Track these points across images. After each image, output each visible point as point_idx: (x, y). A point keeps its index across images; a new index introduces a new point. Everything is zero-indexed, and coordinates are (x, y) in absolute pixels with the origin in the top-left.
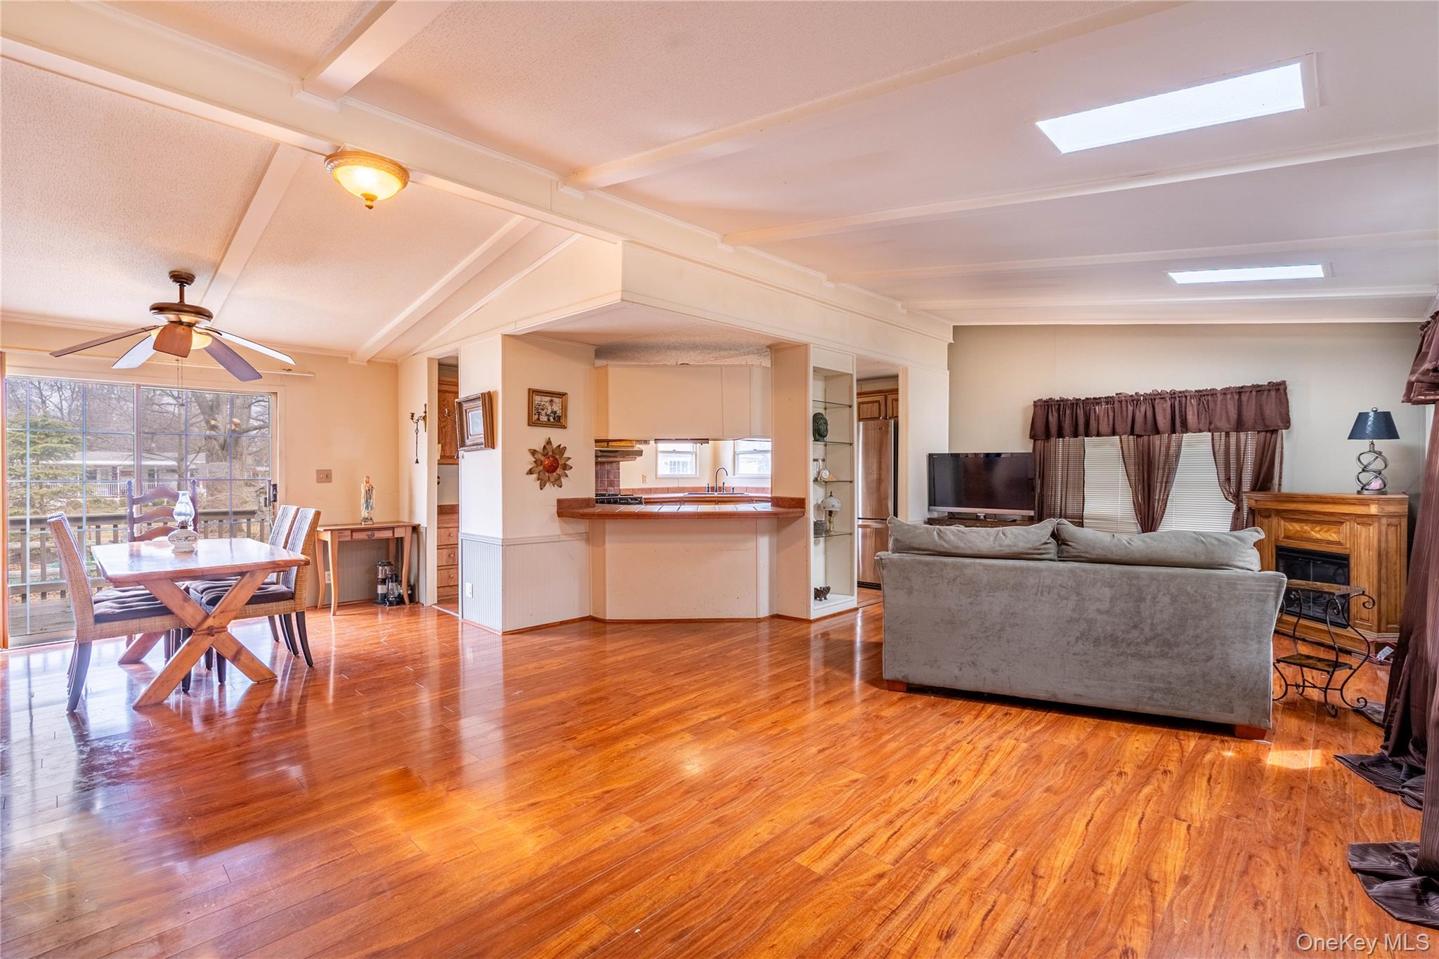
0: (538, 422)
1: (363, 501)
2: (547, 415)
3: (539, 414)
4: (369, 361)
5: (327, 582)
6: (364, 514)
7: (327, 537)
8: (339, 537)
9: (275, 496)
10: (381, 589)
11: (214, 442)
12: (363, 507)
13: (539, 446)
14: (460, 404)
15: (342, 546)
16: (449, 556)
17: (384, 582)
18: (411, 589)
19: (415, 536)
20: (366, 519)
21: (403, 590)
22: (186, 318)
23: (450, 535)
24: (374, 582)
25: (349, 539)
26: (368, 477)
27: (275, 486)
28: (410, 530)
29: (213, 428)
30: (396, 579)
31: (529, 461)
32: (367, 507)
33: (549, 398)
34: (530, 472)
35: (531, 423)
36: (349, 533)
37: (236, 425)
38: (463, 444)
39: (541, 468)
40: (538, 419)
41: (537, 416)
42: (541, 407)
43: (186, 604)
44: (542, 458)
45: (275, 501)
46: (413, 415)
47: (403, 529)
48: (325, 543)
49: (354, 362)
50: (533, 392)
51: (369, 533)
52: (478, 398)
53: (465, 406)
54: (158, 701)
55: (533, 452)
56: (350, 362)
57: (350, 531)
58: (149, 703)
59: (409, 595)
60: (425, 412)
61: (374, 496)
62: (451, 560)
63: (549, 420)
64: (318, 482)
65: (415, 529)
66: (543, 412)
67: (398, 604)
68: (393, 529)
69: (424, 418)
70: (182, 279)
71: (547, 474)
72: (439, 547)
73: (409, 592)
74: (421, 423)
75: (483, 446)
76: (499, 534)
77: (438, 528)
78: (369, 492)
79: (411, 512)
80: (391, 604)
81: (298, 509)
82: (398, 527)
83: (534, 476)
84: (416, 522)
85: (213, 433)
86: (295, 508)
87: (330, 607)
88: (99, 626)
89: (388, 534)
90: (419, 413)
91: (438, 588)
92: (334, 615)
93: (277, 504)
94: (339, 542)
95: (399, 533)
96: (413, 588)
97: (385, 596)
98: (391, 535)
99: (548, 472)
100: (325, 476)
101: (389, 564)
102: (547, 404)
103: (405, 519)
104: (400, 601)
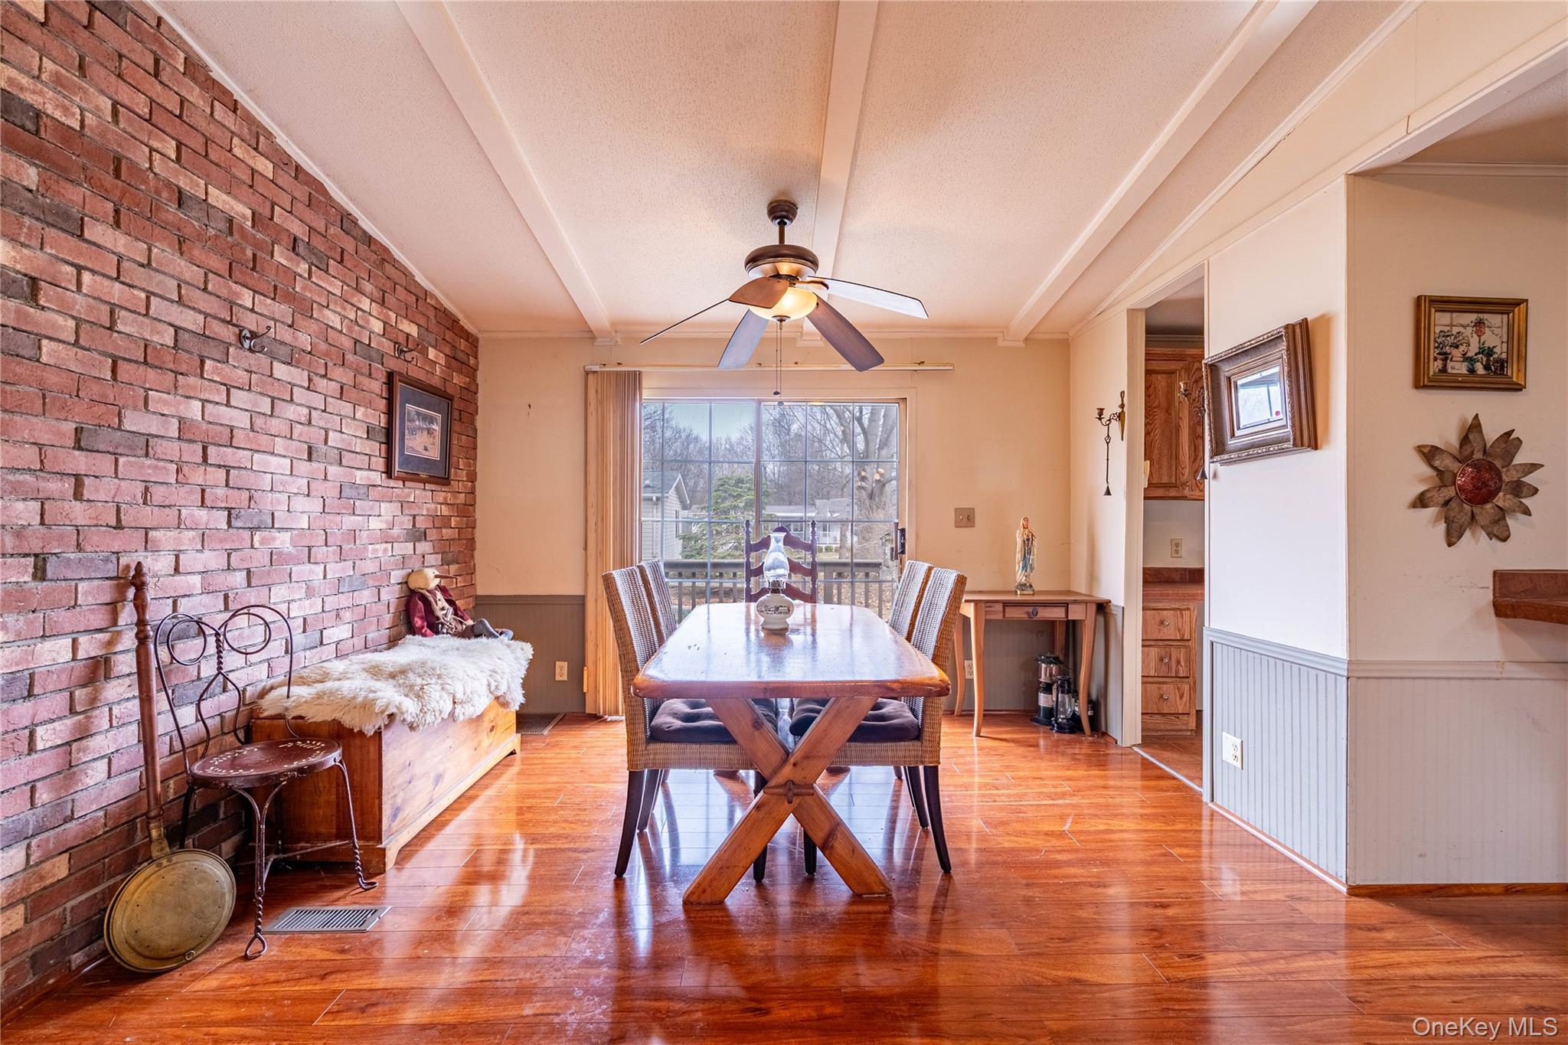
0: (1444, 377)
1: (1019, 556)
2: (1466, 358)
3: (1445, 357)
4: (1026, 340)
5: (968, 677)
6: (1020, 577)
7: (968, 610)
8: (987, 613)
9: (903, 545)
10: (1044, 700)
11: (863, 491)
12: (1019, 568)
13: (1447, 436)
14: (1213, 368)
15: (989, 626)
16: (1161, 660)
17: (1048, 689)
18: (1093, 709)
19: (1101, 619)
20: (1022, 586)
21: (1081, 708)
22: (786, 267)
23: (1162, 623)
24: (1035, 687)
25: (1000, 617)
26: (1026, 519)
27: (903, 531)
28: (1093, 608)
29: (863, 479)
30: (1070, 687)
31: (1416, 476)
32: (1025, 567)
33: (1473, 317)
34: (1421, 502)
35: (1422, 381)
36: (999, 607)
37: (882, 475)
38: (1219, 448)
39: (1450, 492)
40: (1444, 370)
41: (1439, 364)
42: (1451, 340)
43: (756, 733)
44: (1455, 466)
45: (903, 552)
46: (1101, 411)
47: (1082, 607)
48: (966, 620)
49: (1006, 344)
50: (1426, 306)
51: (1030, 609)
52: (1272, 341)
53: (1226, 370)
54: (715, 899)
55: (1429, 454)
56: (1001, 343)
57: (1001, 605)
58: (703, 900)
59: (1090, 717)
60: (1122, 406)
61: (1035, 550)
62: (1164, 668)
63: (1472, 371)
64: (956, 527)
65: (1102, 607)
66: (1457, 353)
67: (1072, 731)
68: (1066, 605)
69: (1121, 417)
70: (782, 211)
71: (1467, 507)
72: (1146, 643)
73: (1090, 713)
74: (1115, 425)
75: (1290, 445)
76: (1338, 649)
77: (1144, 609)
78: (1028, 542)
79: (1093, 577)
80: (1061, 729)
81: (930, 569)
82: (1075, 602)
83: (1431, 512)
84: (1103, 595)
85: (863, 484)
86: (926, 565)
87: (973, 715)
88: (652, 746)
89: (1058, 614)
90: (1112, 408)
91: (1142, 714)
92: (978, 735)
93: (906, 556)
94: (986, 620)
95: (1076, 613)
96: (1096, 706)
97: (1051, 712)
98: (1063, 615)
99: (1471, 501)
100: (966, 518)
101: (1056, 661)
102: (1469, 331)
103: (1081, 586)
104: (1074, 725)
